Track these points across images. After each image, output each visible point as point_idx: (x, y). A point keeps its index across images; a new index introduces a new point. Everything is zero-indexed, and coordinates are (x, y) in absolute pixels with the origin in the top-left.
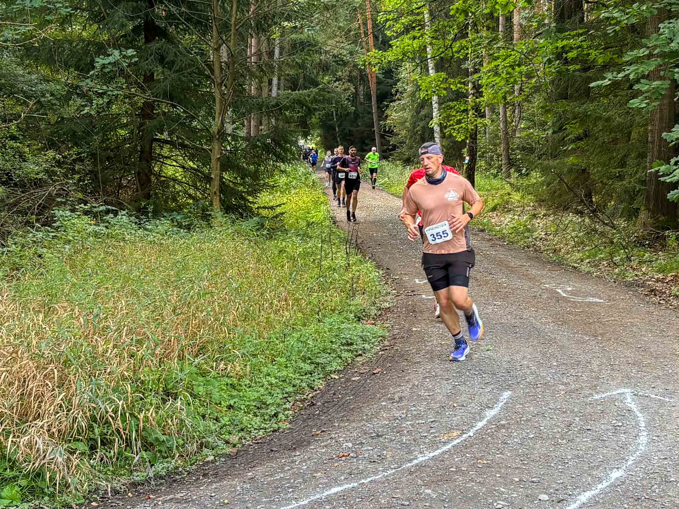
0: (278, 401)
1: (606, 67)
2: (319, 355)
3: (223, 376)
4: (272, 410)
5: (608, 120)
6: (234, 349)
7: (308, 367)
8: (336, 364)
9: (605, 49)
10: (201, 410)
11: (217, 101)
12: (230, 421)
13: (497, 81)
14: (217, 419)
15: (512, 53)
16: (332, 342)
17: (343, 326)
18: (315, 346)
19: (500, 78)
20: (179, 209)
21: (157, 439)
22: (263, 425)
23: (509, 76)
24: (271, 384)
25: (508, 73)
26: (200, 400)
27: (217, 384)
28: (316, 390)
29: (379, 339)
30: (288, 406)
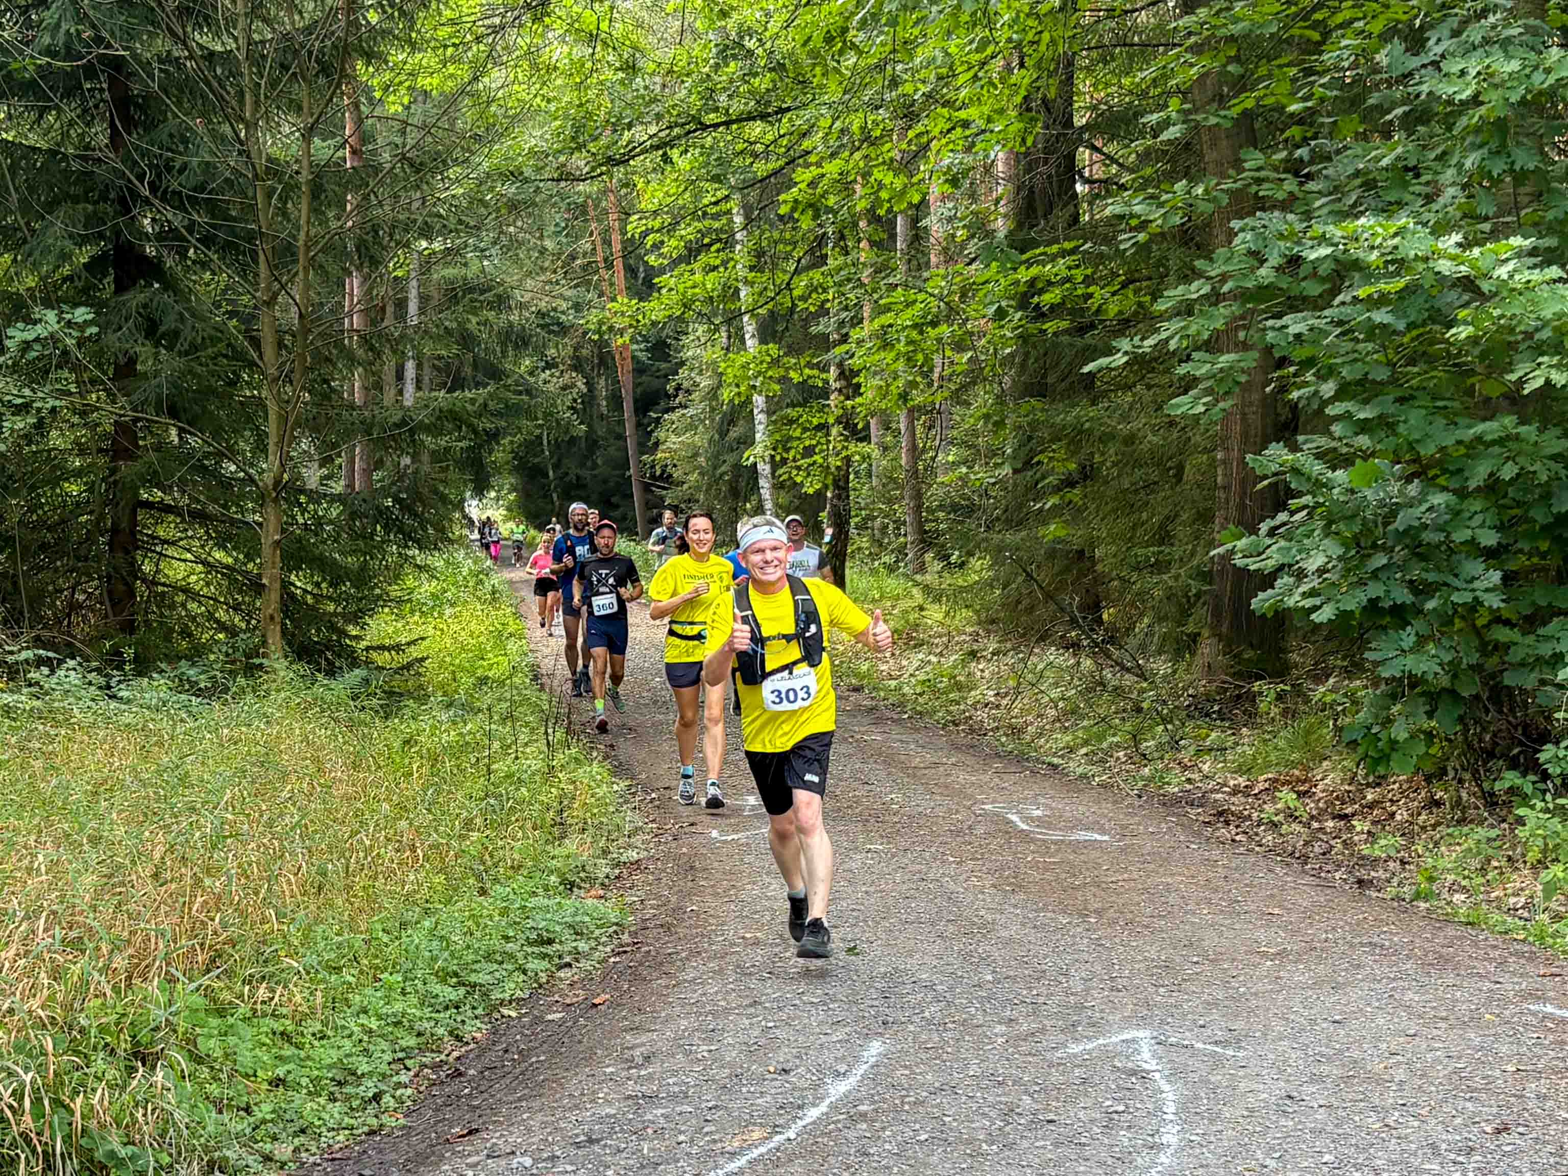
0: (384, 1068)
1: (1125, 325)
2: (477, 966)
3: (264, 1015)
4: (369, 1087)
5: (1130, 439)
6: (291, 957)
7: (451, 994)
8: (513, 986)
9: (1124, 286)
10: (213, 1089)
11: (272, 416)
12: (273, 1112)
13: (888, 360)
14: (248, 1110)
15: (921, 297)
16: (507, 938)
17: (533, 902)
18: (468, 947)
19: (893, 354)
20: (196, 653)
21: (112, 1154)
22: (346, 1119)
23: (911, 348)
24: (371, 1031)
25: (910, 342)
26: (212, 1068)
27: (248, 1032)
28: (467, 1043)
29: (611, 930)
30: (404, 1078)
